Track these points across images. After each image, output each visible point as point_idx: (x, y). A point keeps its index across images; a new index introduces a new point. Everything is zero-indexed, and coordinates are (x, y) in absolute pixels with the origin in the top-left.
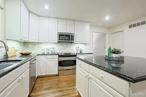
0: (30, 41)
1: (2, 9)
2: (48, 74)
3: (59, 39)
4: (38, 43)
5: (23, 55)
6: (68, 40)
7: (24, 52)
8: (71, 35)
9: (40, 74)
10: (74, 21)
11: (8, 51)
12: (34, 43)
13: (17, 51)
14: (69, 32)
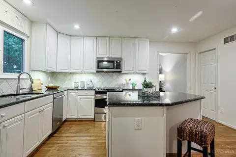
0: (59, 70)
1: (28, 37)
2: (80, 117)
3: (98, 68)
4: (70, 73)
5: (49, 89)
6: (112, 68)
7: (51, 85)
8: (116, 61)
9: (69, 117)
10: (122, 38)
11: (33, 83)
12: (65, 74)
13: (42, 84)
14: (113, 56)
